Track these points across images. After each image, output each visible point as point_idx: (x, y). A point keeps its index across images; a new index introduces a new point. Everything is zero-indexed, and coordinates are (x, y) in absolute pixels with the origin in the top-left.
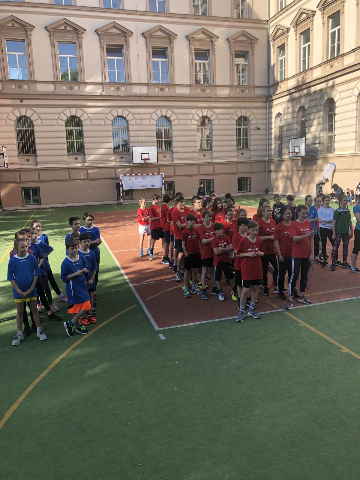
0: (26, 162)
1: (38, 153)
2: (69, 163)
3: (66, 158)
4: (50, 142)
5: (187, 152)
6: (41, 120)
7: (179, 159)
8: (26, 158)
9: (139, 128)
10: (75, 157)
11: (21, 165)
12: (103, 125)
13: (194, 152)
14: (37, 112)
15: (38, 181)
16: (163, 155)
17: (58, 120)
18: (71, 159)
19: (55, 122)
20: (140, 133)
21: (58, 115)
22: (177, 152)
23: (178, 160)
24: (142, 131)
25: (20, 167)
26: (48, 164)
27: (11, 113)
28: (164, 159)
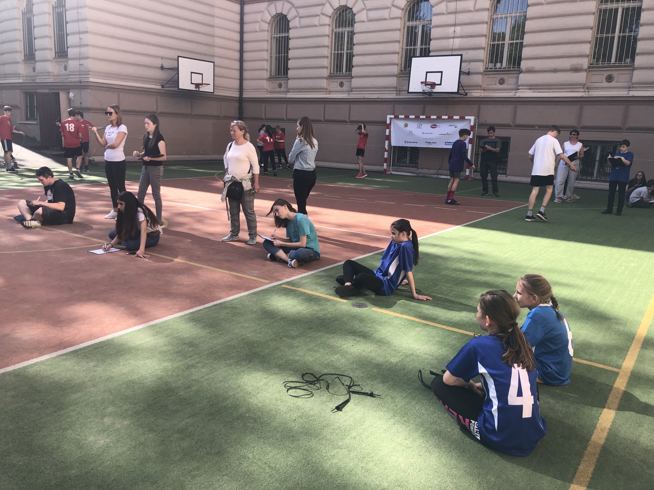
0: (278, 88)
1: (291, 73)
2: (330, 92)
3: (324, 83)
4: (307, 56)
5: (555, 71)
6: (300, 18)
7: (532, 87)
8: (278, 82)
9: (450, 19)
10: (339, 81)
11: (271, 92)
12: (385, 19)
13: (575, 70)
14: (295, 6)
15: (285, 120)
16: (499, 77)
17: (322, 16)
18: (335, 85)
19: (315, 21)
20: (452, 29)
21: (320, 7)
22: (530, 71)
23: (530, 89)
24: (455, 25)
25: (269, 96)
26: (301, 92)
27: (266, 11)
28: (499, 86)
